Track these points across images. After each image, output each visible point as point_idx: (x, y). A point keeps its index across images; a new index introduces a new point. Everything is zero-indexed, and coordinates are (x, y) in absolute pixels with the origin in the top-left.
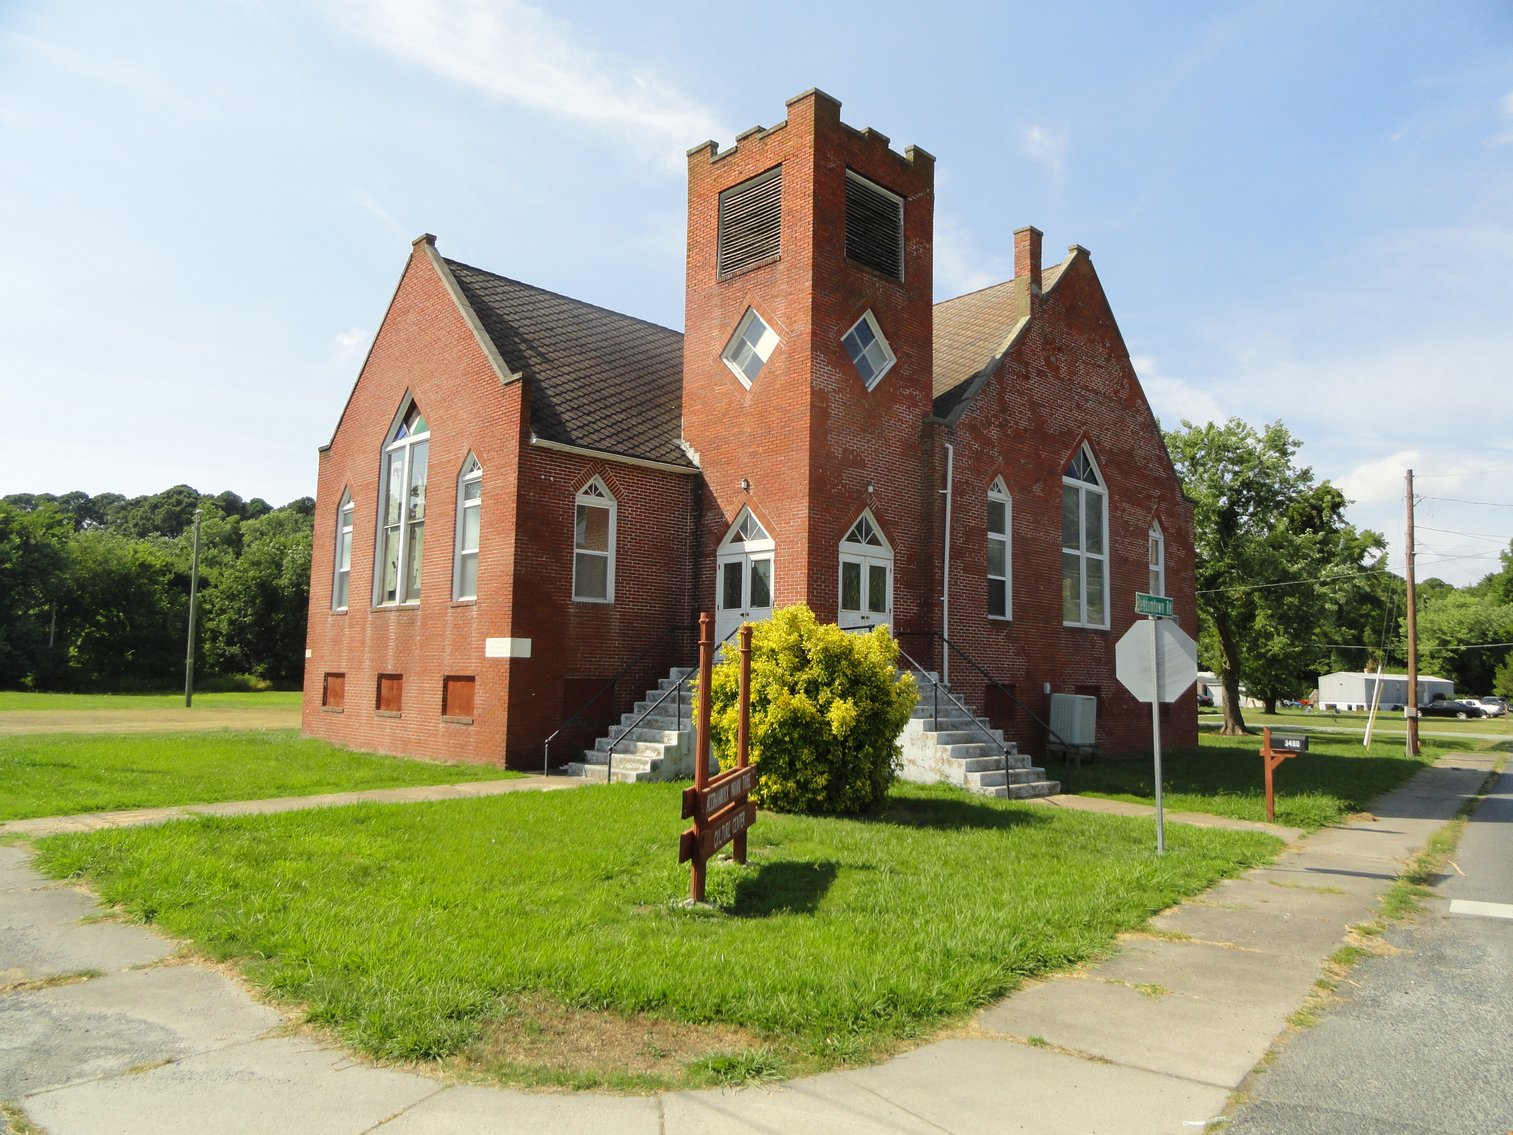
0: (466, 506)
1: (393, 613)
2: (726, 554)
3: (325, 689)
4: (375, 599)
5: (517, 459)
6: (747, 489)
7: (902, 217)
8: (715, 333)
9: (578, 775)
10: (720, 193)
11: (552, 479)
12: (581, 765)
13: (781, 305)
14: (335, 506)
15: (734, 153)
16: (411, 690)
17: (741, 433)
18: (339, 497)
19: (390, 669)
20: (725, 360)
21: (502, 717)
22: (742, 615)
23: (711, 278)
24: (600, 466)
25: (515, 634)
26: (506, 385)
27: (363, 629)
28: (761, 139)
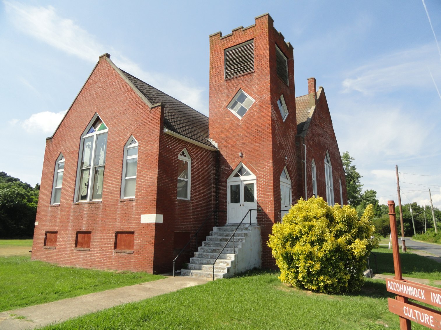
0: (128, 159)
1: (86, 205)
2: (231, 181)
3: (46, 239)
4: (75, 200)
5: (159, 138)
6: (242, 156)
7: (287, 65)
8: (224, 99)
9: (187, 275)
10: (225, 49)
11: (171, 147)
12: (188, 271)
13: (255, 88)
14: (54, 161)
15: (231, 35)
16: (96, 239)
17: (238, 135)
18: (56, 157)
19: (84, 229)
20: (228, 109)
21: (151, 250)
22: (241, 205)
23: (222, 79)
24: (186, 144)
25: (157, 213)
26: (151, 108)
27: (69, 212)
28: (243, 31)
